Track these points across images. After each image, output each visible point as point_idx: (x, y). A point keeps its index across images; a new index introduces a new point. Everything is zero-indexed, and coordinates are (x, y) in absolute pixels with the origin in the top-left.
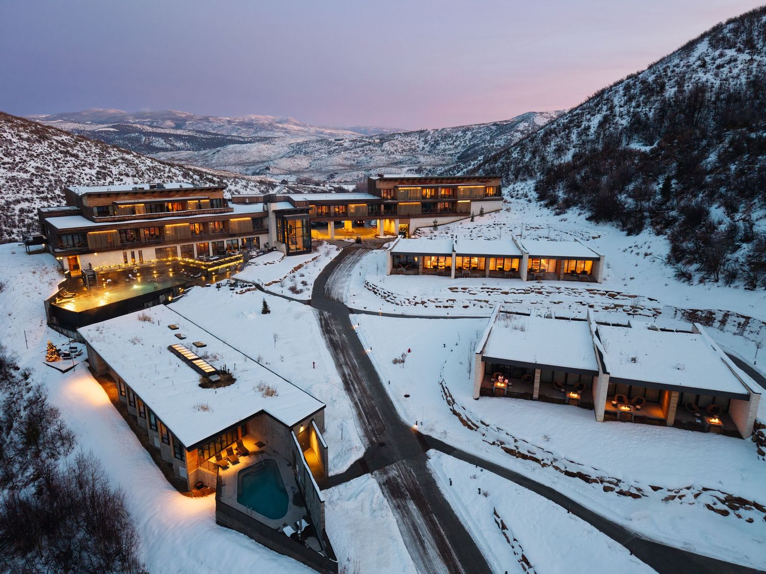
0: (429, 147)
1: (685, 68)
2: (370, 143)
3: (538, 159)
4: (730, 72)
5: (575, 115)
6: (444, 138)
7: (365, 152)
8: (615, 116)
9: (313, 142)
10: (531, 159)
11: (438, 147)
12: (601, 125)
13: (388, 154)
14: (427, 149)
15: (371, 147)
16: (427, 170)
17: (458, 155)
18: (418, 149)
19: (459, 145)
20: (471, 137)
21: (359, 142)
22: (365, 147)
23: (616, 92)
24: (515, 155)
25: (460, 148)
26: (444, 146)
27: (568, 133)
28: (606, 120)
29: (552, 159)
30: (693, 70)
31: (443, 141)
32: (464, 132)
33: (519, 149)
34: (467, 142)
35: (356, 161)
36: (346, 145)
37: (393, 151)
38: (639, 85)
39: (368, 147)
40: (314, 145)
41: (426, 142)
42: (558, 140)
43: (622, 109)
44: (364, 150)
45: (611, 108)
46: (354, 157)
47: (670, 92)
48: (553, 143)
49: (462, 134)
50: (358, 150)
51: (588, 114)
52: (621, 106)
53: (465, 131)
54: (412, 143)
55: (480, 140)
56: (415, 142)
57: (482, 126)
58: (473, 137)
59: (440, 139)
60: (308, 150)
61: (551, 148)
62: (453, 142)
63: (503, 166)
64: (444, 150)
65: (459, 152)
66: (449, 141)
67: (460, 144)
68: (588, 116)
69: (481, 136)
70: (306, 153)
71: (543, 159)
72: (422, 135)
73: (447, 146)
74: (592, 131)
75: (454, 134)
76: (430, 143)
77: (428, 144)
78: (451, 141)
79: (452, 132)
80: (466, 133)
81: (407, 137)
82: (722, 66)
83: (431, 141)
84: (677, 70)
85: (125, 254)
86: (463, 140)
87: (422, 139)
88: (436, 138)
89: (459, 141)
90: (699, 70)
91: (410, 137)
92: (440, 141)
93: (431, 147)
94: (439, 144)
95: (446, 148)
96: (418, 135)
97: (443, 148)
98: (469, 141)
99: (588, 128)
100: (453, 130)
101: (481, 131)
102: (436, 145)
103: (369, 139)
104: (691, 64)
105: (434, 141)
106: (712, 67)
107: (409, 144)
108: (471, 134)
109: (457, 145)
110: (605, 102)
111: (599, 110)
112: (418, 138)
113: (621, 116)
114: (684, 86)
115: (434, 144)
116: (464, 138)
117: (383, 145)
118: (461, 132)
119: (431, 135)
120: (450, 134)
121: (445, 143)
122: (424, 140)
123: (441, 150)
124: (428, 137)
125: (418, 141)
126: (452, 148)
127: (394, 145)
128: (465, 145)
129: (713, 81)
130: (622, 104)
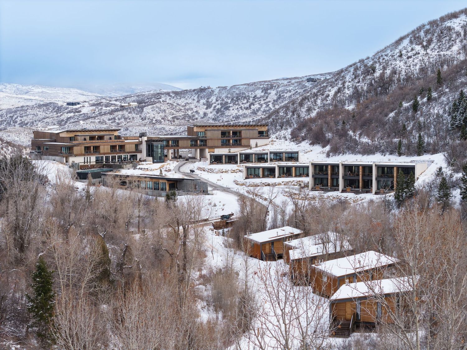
0: (215, 113)
1: (390, 57)
2: (122, 108)
3: (295, 116)
4: (413, 61)
5: (322, 87)
6: (237, 99)
7: (117, 121)
8: (345, 88)
9: (33, 108)
10: (291, 116)
11: (227, 113)
12: (336, 94)
13: (151, 122)
15: (125, 113)
18: (197, 116)
19: (259, 110)
21: (106, 106)
22: (116, 114)
23: (350, 71)
24: (281, 114)
25: (259, 113)
26: (236, 111)
27: (316, 99)
28: (339, 91)
29: (304, 116)
30: (395, 59)
31: (234, 104)
32: (265, 90)
33: (284, 110)
34: (271, 106)
36: (84, 111)
37: (160, 118)
38: (363, 68)
39: (120, 113)
40: (36, 111)
41: (209, 105)
42: (309, 103)
43: (349, 84)
44: (114, 118)
45: (344, 83)
47: (377, 74)
48: (306, 106)
49: (263, 94)
50: (106, 118)
51: (330, 86)
52: (349, 82)
53: (267, 89)
54: (187, 107)
56: (192, 106)
57: (293, 81)
58: (279, 98)
59: (229, 101)
60: (26, 119)
61: (304, 110)
62: (250, 106)
63: (274, 121)
67: (259, 108)
68: (330, 88)
69: (290, 97)
70: (22, 124)
71: (299, 116)
72: (202, 95)
73: (241, 111)
74: (330, 98)
75: (250, 93)
76: (215, 107)
77: (212, 108)
78: (247, 104)
79: (248, 91)
80: (269, 91)
81: (179, 98)
82: (411, 57)
83: (216, 104)
84: (386, 58)
85: (85, 158)
86: (264, 102)
87: (203, 101)
88: (223, 100)
89: (259, 103)
90: (397, 59)
91: (185, 98)
92: (230, 103)
93: (217, 113)
94: (229, 108)
95: (239, 114)
96: (197, 96)
97: (235, 113)
98: (273, 103)
99: (328, 96)
100: (250, 88)
101: (290, 89)
102: (224, 109)
103: (120, 102)
104: (395, 54)
105: (221, 104)
106: (405, 57)
107: (183, 108)
108: (275, 94)
109: (255, 110)
110: (341, 78)
111: (336, 84)
112: (196, 100)
113: (348, 88)
114: (386, 70)
115: (221, 108)
116: (265, 100)
117: (143, 110)
118: (261, 90)
119: (216, 96)
120: (244, 93)
121: (237, 107)
122: (205, 102)
123: (231, 116)
124: (212, 98)
125: (197, 104)
126: (248, 114)
127: (160, 110)
128: (268, 109)
129: (403, 67)
130: (350, 80)
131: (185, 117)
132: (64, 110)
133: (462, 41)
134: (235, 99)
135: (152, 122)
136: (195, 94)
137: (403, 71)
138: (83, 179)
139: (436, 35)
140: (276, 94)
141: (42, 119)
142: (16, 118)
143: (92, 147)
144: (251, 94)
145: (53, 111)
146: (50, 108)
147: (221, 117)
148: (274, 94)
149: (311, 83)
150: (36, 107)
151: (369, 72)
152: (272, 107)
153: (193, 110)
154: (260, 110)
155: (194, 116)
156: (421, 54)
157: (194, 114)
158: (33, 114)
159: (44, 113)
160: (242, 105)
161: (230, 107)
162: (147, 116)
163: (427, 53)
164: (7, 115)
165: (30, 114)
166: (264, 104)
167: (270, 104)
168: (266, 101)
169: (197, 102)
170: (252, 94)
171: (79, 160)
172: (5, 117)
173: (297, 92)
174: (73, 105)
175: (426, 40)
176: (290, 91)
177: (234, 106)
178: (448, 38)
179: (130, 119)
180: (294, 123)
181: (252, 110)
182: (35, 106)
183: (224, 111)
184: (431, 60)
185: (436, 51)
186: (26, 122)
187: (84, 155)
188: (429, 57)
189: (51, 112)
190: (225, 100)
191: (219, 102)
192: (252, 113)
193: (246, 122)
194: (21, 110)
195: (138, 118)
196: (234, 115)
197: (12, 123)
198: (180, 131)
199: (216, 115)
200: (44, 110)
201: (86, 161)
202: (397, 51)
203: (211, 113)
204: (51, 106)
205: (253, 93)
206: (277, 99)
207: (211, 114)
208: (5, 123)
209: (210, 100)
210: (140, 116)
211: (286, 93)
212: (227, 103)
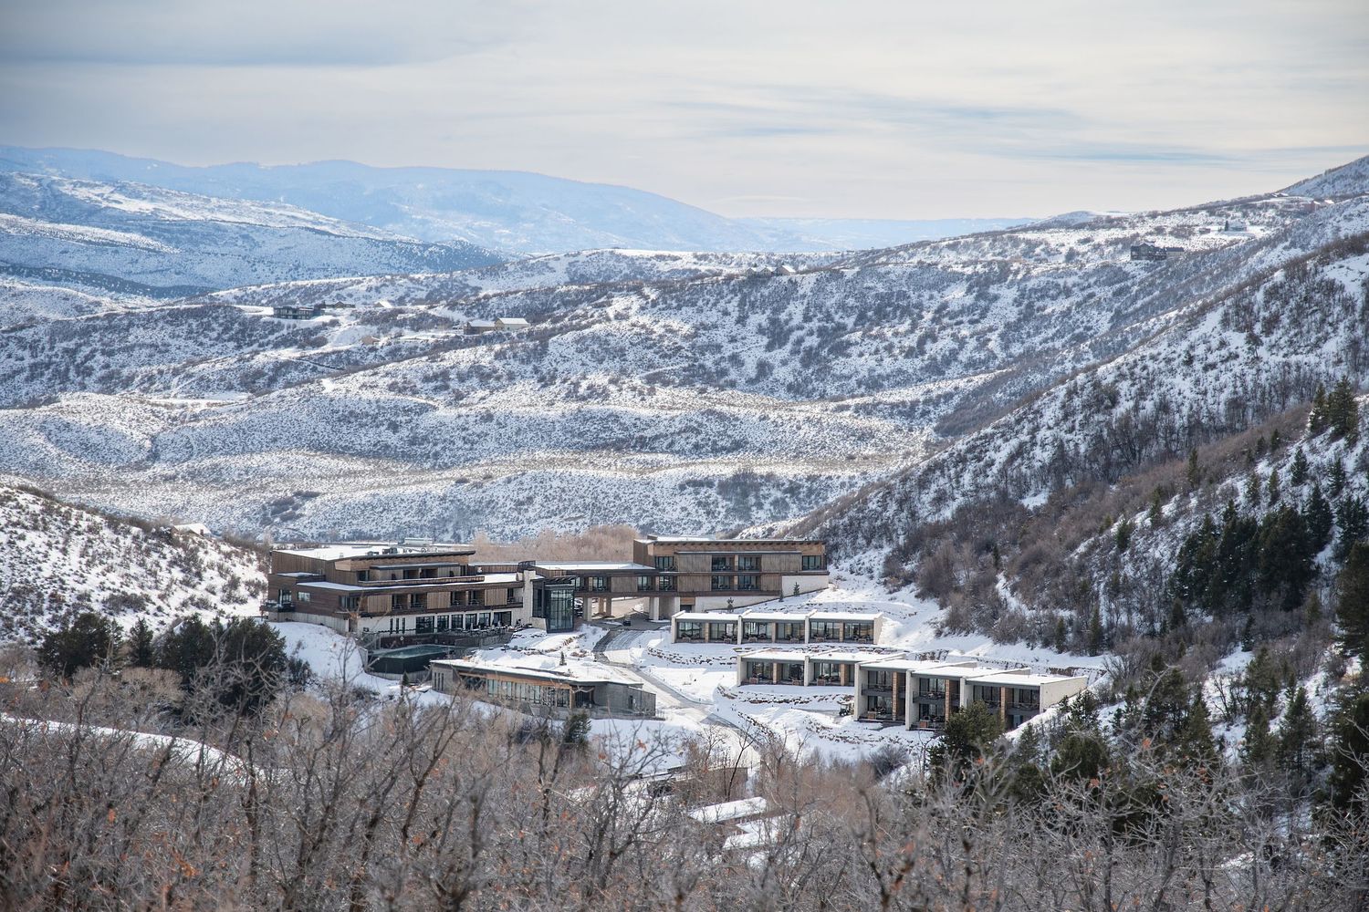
0: (796, 364)
1: (1163, 364)
2: (474, 336)
3: (904, 514)
4: (1217, 379)
5: (981, 438)
6: (877, 314)
7: (454, 384)
8: (1035, 444)
10: (896, 514)
11: (839, 365)
12: (1012, 458)
13: (573, 394)
14: (782, 373)
15: (484, 356)
16: (778, 485)
17: (945, 409)
18: (733, 375)
19: (951, 357)
20: (1013, 315)
21: (416, 327)
22: (451, 356)
23: (1055, 398)
24: (873, 506)
25: (952, 372)
26: (871, 362)
27: (962, 470)
28: (1019, 452)
29: (927, 514)
30: (1172, 370)
31: (867, 333)
32: (978, 283)
33: (881, 494)
34: (995, 344)
35: (404, 432)
38: (1089, 389)
39: (466, 354)
40: (162, 334)
41: (777, 334)
42: (942, 481)
43: (1048, 433)
44: (445, 375)
45: (1036, 430)
46: (396, 409)
47: (1124, 406)
48: (934, 487)
49: (969, 300)
50: (414, 372)
51: (1001, 437)
52: (1049, 428)
53: (988, 282)
54: (702, 340)
55: (1059, 335)
56: (720, 336)
57: (1101, 236)
58: (1026, 316)
59: (850, 322)
60: (125, 363)
61: (928, 497)
62: (922, 342)
63: (851, 524)
64: (874, 384)
65: (948, 397)
66: (898, 331)
67: (954, 353)
68: (1000, 442)
69: (1066, 314)
70: (112, 381)
71: (913, 514)
72: (755, 295)
73: (887, 361)
74: (995, 469)
75: (926, 294)
76: (800, 341)
77: (789, 347)
78: (912, 336)
79: (919, 287)
80: (993, 290)
81: (675, 304)
82: (1213, 366)
83: (804, 332)
84: (1151, 365)
85: (392, 621)
86: (972, 329)
87: (759, 319)
88: (829, 317)
89: (953, 335)
90: (1179, 371)
91: (694, 304)
92: (853, 331)
93: (806, 365)
94: (846, 348)
95: (879, 371)
96: (737, 299)
97: (865, 368)
98: (1002, 336)
99: (991, 464)
100: (926, 276)
101: (1069, 285)
102: (830, 351)
103: (468, 314)
104: (1175, 355)
105: (821, 332)
106: (1198, 366)
107: (686, 345)
108: (1015, 300)
109: (939, 358)
110: (1031, 416)
111: (1017, 433)
112: (735, 315)
113: (1043, 446)
114: (1145, 399)
115: (821, 346)
116: (977, 321)
117: (545, 346)
118: (965, 285)
119: (806, 301)
120: (903, 295)
121: (875, 344)
122: (765, 324)
123: (854, 379)
124: (791, 308)
125: (736, 329)
126: (911, 371)
127: (607, 350)
128: (982, 355)
129: (1187, 393)
130: (1051, 423)
131: (693, 376)
132: (266, 336)
133: (1353, 326)
134: (870, 314)
135: (576, 392)
136: (732, 292)
137: (1187, 403)
138: (388, 672)
139: (1292, 303)
140: (1017, 302)
141: (185, 366)
142: (87, 358)
143: (409, 597)
144: (927, 296)
145: (226, 337)
146: (215, 325)
147: (817, 380)
148: (1011, 301)
149: (1144, 262)
150: (164, 317)
151: (1102, 402)
152: (997, 351)
153: (720, 352)
154: (956, 360)
155: (723, 373)
156: (1241, 360)
157: (723, 365)
158: (152, 346)
159: (190, 342)
160: (895, 341)
161: (849, 344)
162: (561, 369)
163: (1257, 358)
164: (52, 342)
165: (142, 346)
166: (972, 336)
167: (994, 336)
168: (979, 327)
169: (738, 322)
170: (931, 297)
171: (381, 625)
172: (46, 352)
173: (1091, 296)
174: (295, 317)
175: (1264, 318)
176: (1067, 292)
177: (867, 341)
178: (1318, 316)
179: (498, 379)
180: (900, 532)
181: (926, 357)
182: (157, 315)
183: (830, 361)
184: (1264, 376)
185: (1281, 353)
186: (125, 372)
187: (391, 614)
188: (1258, 370)
189: (217, 339)
190: (837, 318)
191: (815, 324)
192: (926, 369)
193: (903, 403)
194: (106, 329)
195: (528, 374)
196: (864, 373)
197: (72, 374)
198: (672, 430)
199: (800, 373)
200: (191, 332)
201: (394, 629)
202: (1185, 345)
203: (784, 363)
204: (216, 319)
205: (935, 293)
206: (1019, 320)
207: (784, 369)
208: (48, 374)
209: (783, 316)
210: (536, 370)
211: (1054, 298)
212: (841, 328)
